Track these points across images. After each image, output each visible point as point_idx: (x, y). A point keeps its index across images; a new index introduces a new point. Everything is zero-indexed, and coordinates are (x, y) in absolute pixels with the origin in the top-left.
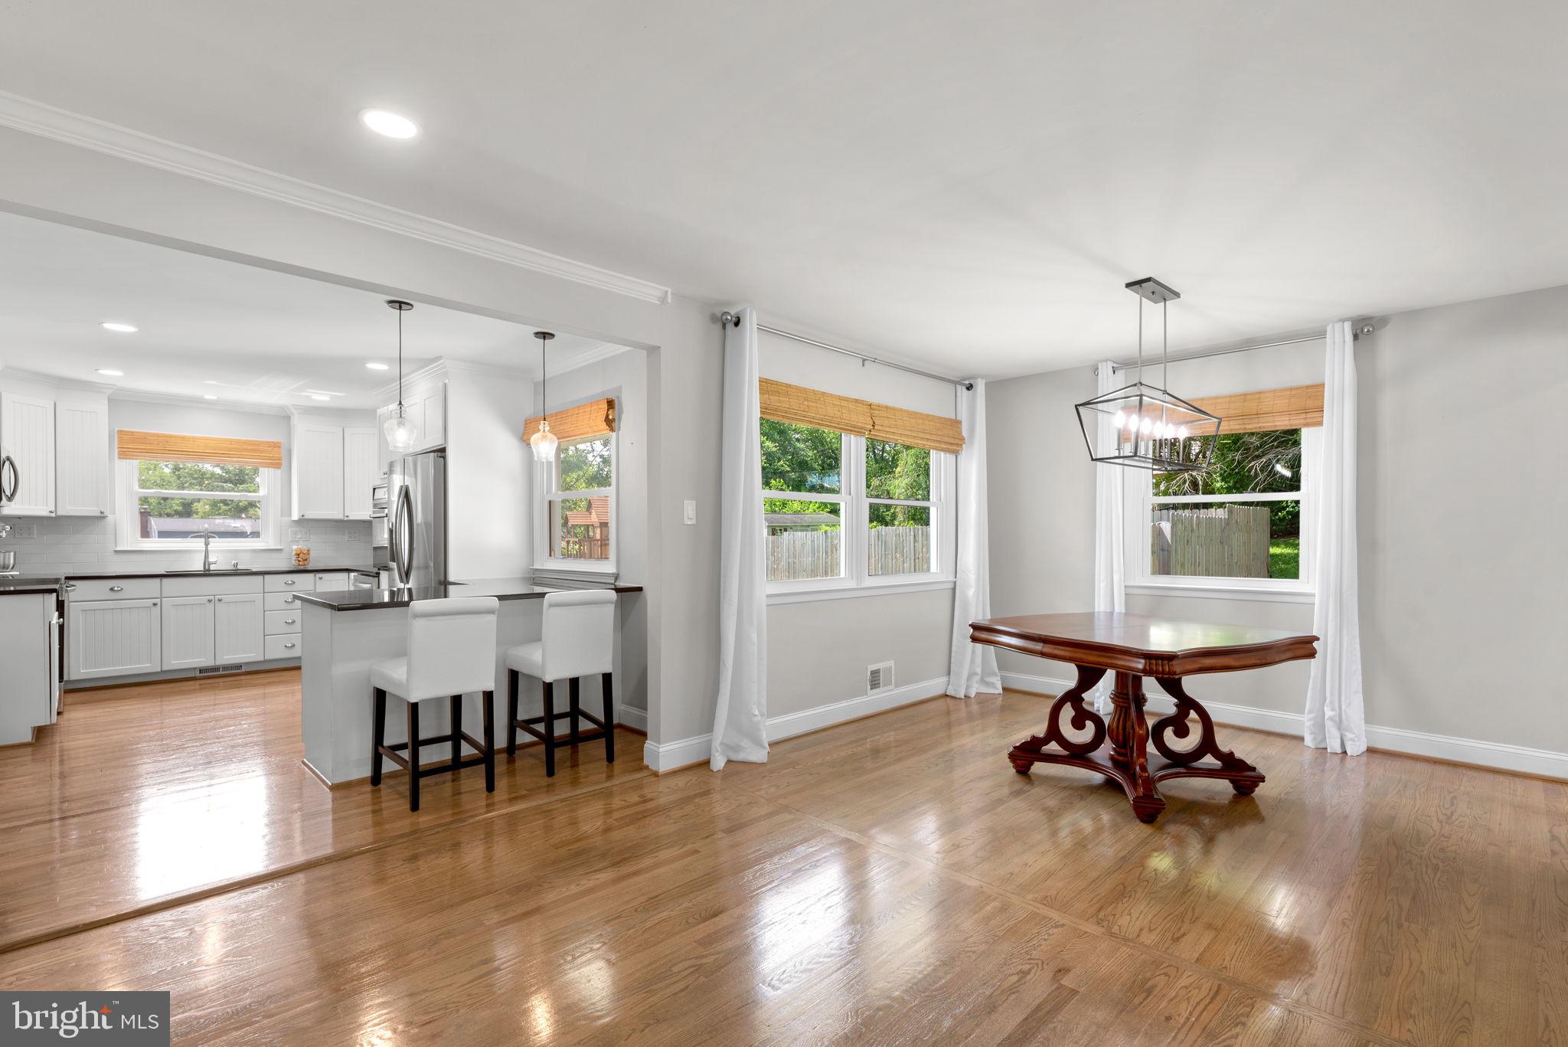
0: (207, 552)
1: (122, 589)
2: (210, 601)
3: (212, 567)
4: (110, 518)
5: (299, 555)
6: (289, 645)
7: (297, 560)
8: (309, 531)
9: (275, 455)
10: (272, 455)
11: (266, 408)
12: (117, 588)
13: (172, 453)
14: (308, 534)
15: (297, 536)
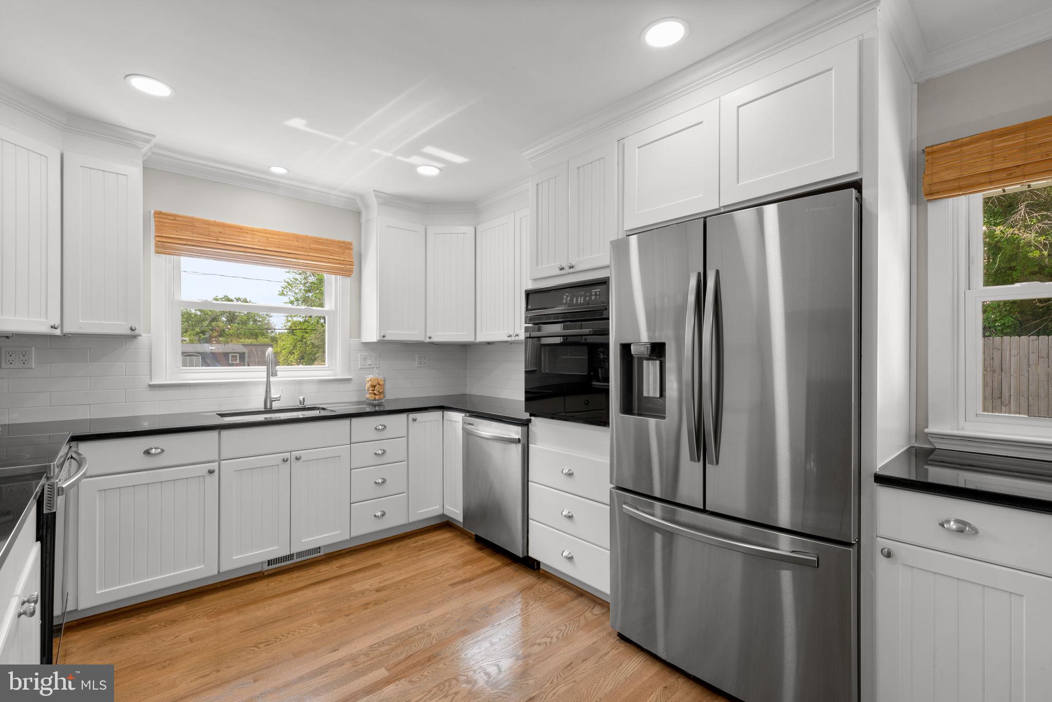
0: (268, 384)
1: (163, 451)
2: (285, 461)
3: (276, 406)
4: (144, 338)
5: (374, 386)
6: (379, 514)
7: (372, 394)
8: (379, 355)
9: (347, 260)
10: (343, 259)
11: (335, 195)
12: (154, 450)
13: (227, 248)
14: (378, 360)
15: (369, 362)
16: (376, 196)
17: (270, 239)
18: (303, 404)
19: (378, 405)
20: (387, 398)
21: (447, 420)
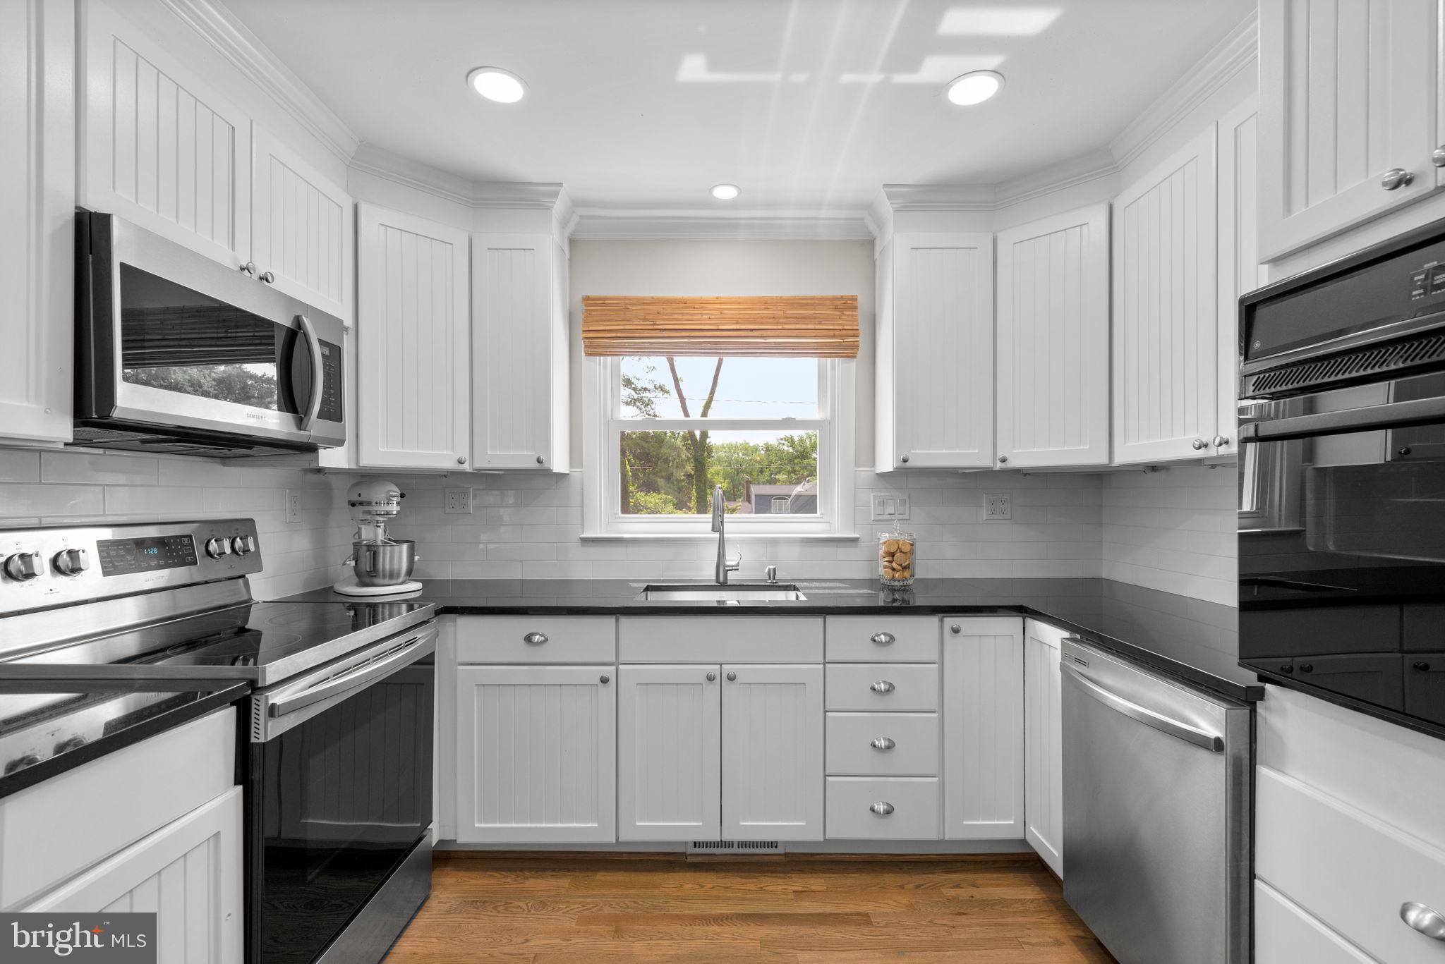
0: (722, 543)
1: (547, 639)
2: (711, 679)
3: (732, 576)
5: (893, 555)
6: (881, 808)
7: (888, 567)
8: (909, 498)
9: (846, 327)
10: (841, 327)
11: (826, 219)
12: (537, 637)
13: (666, 335)
14: (907, 506)
15: (890, 509)
16: (890, 196)
17: (725, 312)
18: (774, 579)
19: (898, 590)
20: (917, 576)
21: (1031, 638)
